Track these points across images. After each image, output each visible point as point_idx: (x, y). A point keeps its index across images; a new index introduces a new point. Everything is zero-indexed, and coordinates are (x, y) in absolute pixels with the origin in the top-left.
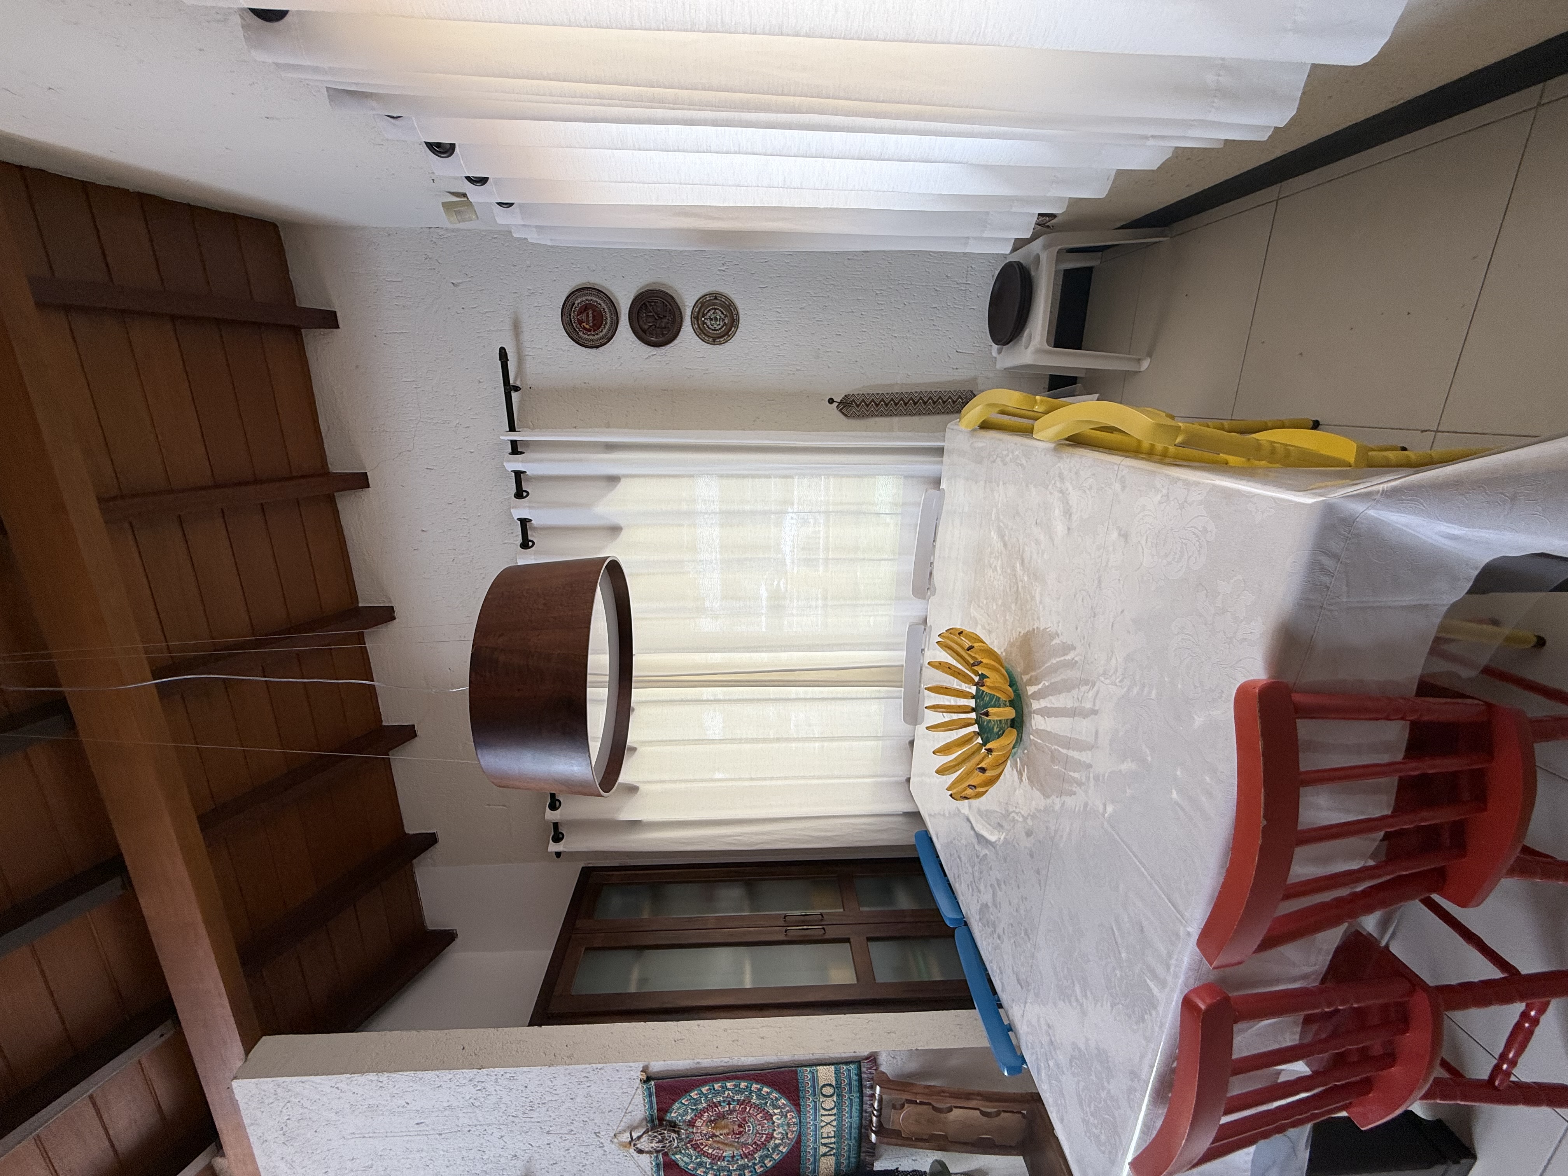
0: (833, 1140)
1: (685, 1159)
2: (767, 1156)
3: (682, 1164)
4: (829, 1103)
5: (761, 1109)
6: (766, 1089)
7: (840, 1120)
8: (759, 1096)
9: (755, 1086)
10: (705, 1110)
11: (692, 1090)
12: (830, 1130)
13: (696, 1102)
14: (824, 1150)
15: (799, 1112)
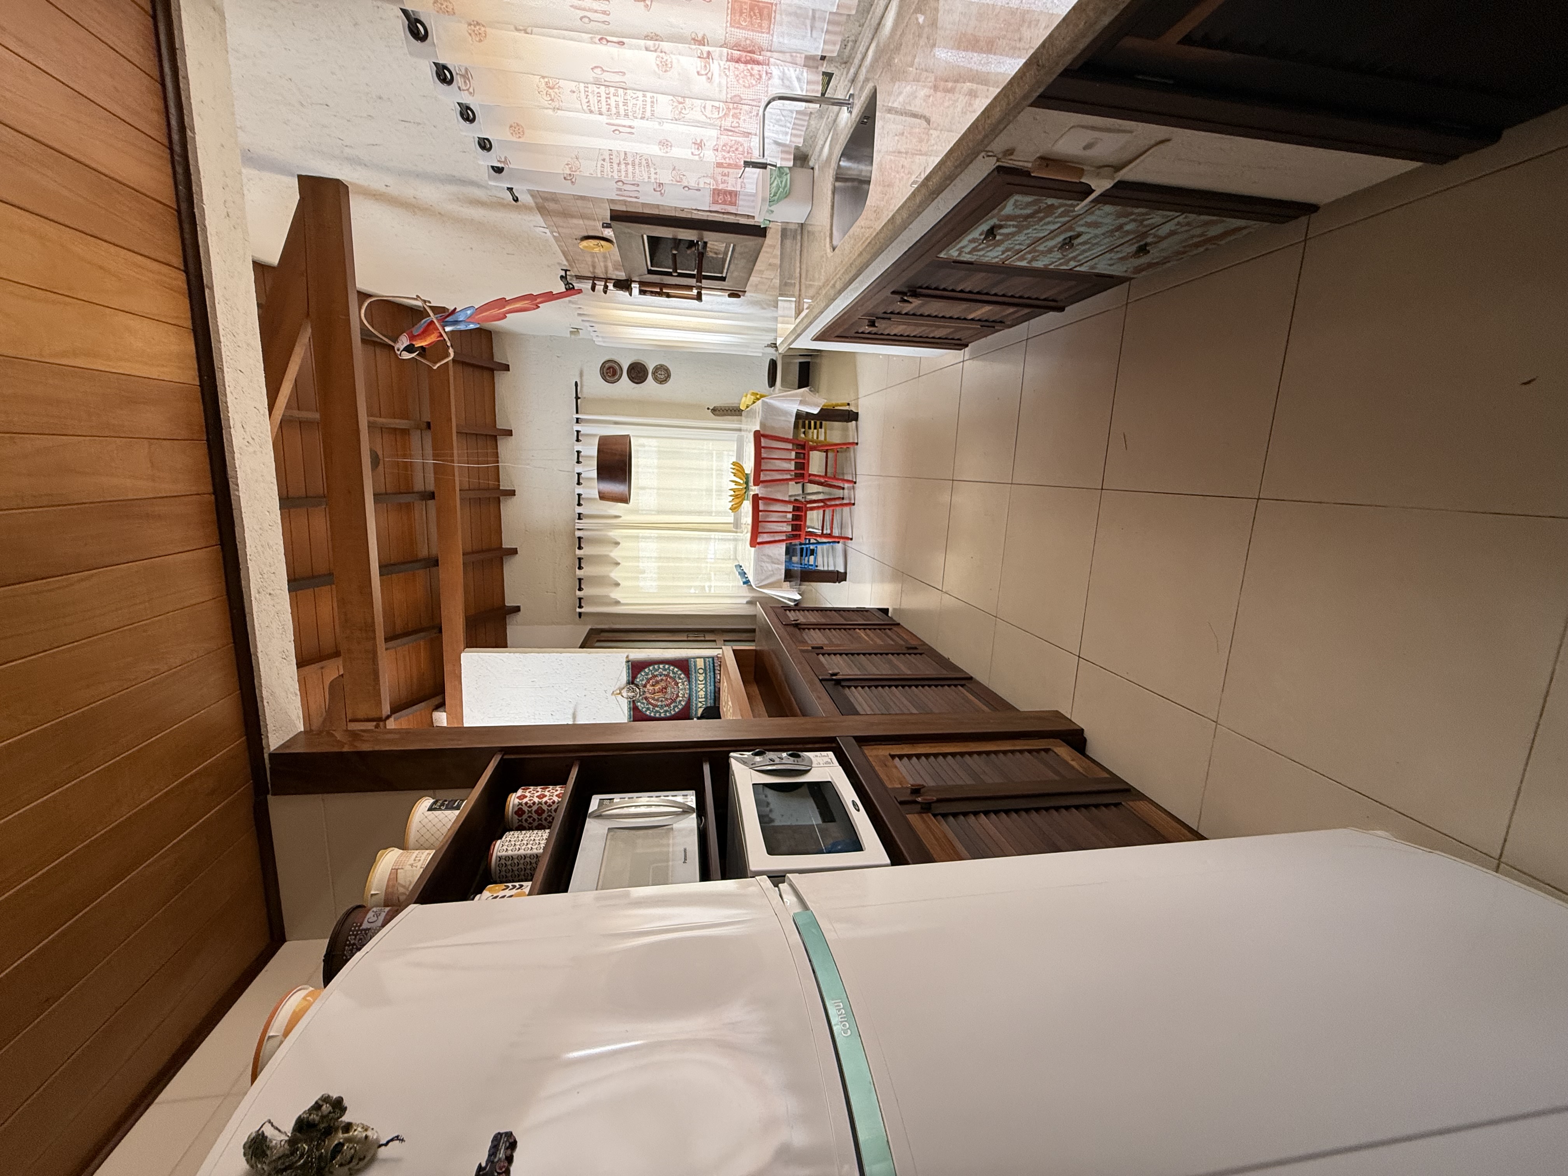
0: (704, 700)
1: (642, 706)
2: (676, 706)
3: (640, 708)
4: (701, 678)
5: (674, 679)
6: (676, 669)
7: (706, 687)
8: (674, 673)
9: (672, 668)
10: (651, 679)
11: (645, 668)
12: (702, 694)
13: (647, 674)
14: (700, 705)
15: (689, 681)
